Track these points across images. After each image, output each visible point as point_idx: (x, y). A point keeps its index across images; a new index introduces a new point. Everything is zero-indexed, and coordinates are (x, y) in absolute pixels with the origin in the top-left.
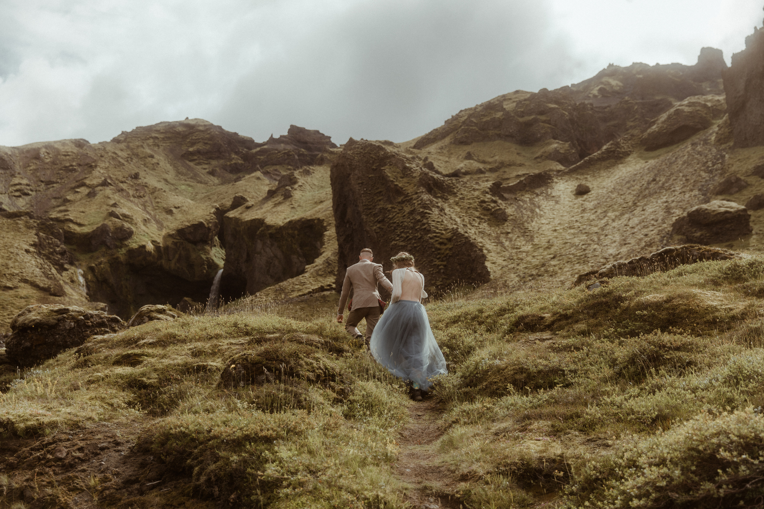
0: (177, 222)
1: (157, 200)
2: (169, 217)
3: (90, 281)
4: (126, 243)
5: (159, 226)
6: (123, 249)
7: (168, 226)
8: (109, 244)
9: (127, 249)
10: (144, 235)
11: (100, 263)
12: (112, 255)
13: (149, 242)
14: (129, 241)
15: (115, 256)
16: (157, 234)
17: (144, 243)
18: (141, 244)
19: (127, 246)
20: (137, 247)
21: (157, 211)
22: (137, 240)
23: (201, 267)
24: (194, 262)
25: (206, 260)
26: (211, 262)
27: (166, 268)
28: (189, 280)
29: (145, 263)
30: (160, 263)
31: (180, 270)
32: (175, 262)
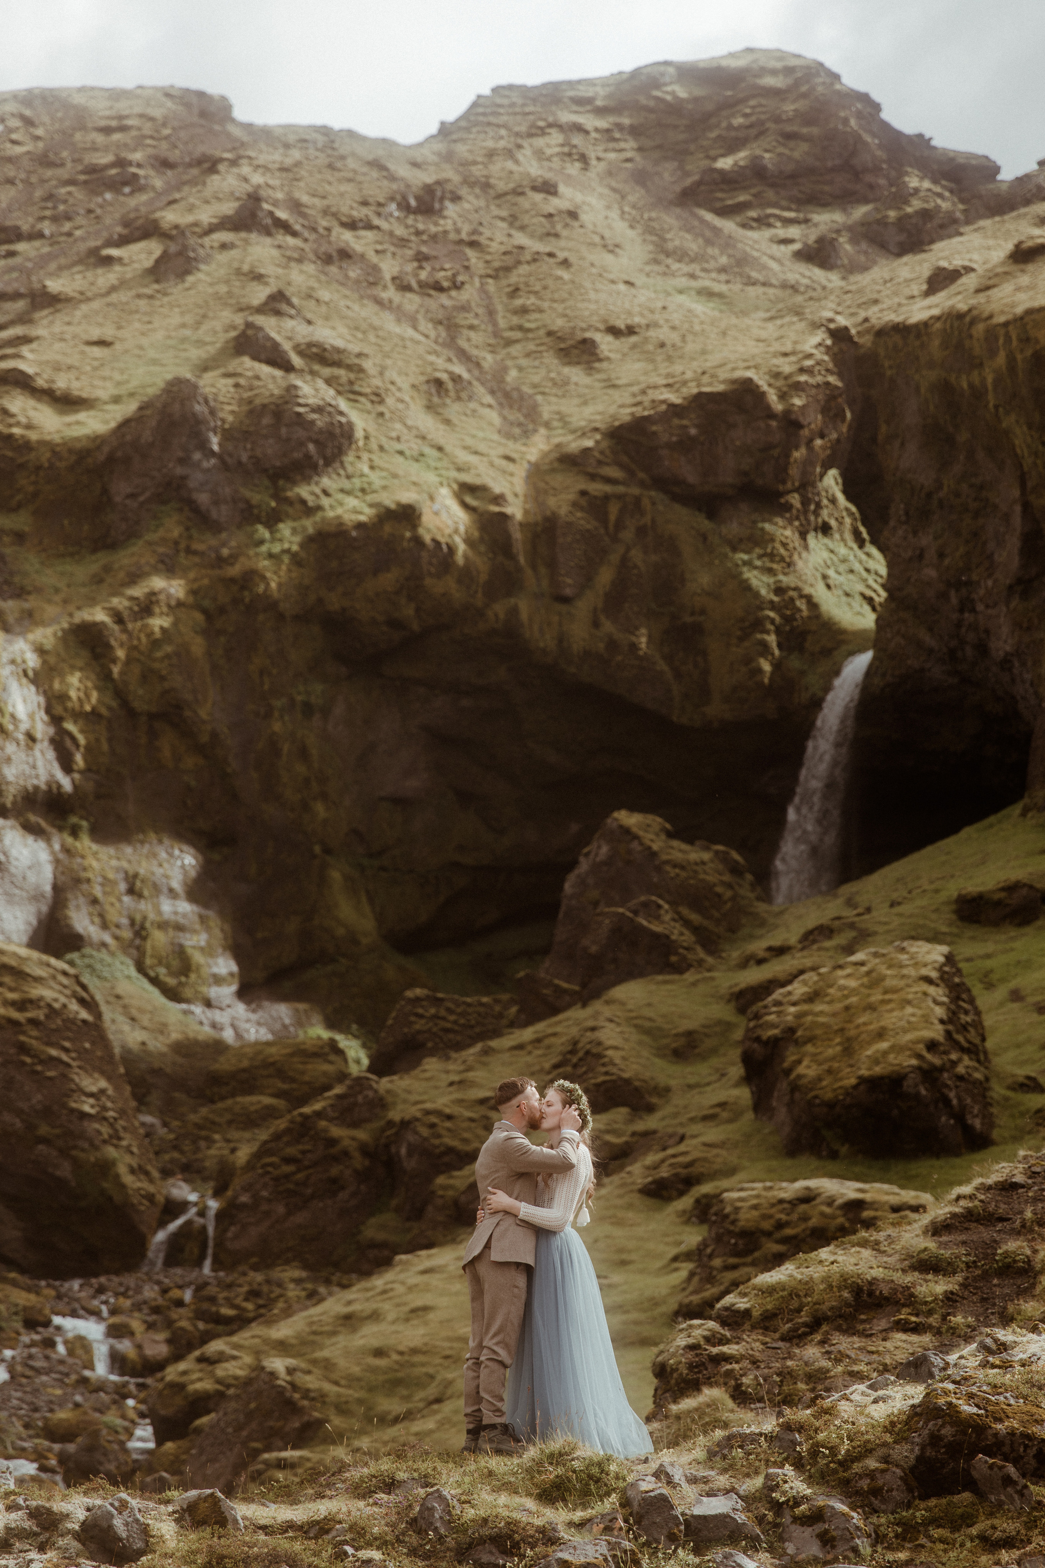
0: (616, 394)
1: (518, 302)
2: (575, 374)
3: (77, 715)
4: (304, 491)
5: (515, 416)
6: (285, 529)
7: (563, 418)
8: (203, 498)
9: (309, 525)
10: (419, 457)
11: (146, 607)
12: (221, 562)
13: (444, 491)
14: (326, 482)
15: (235, 571)
16: (495, 453)
17: (407, 497)
18: (389, 500)
19: (309, 511)
20: (366, 514)
21: (515, 350)
22: (375, 478)
23: (741, 639)
24: (703, 612)
25: (772, 602)
26: (799, 610)
27: (542, 645)
28: (675, 719)
29: (418, 610)
30: (502, 616)
31: (619, 658)
32: (595, 610)
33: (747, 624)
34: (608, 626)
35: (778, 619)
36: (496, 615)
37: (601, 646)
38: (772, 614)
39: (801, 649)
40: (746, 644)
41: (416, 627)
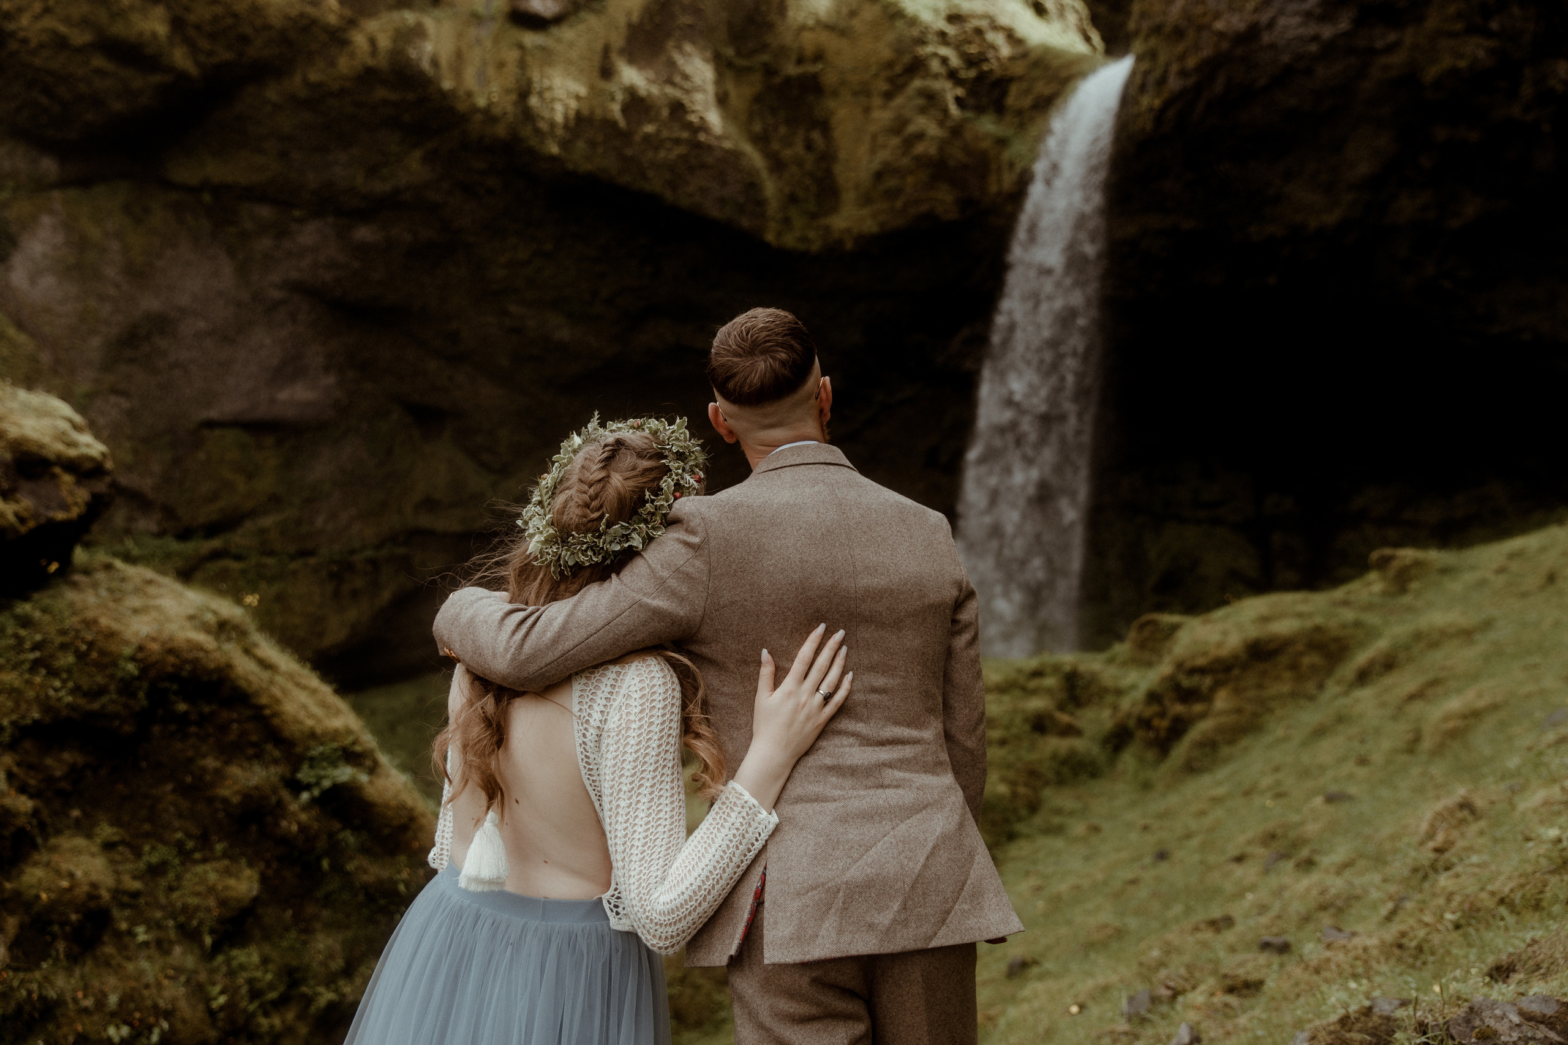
23: (888, 96)
24: (819, 56)
25: (942, 34)
26: (993, 47)
27: (481, 102)
28: (770, 237)
29: (177, 24)
30: (384, 42)
31: (649, 128)
32: (606, 51)
33: (898, 69)
34: (631, 75)
35: (955, 61)
36: (372, 42)
37: (616, 109)
38: (944, 51)
39: (999, 109)
40: (899, 100)
41: (180, 58)
